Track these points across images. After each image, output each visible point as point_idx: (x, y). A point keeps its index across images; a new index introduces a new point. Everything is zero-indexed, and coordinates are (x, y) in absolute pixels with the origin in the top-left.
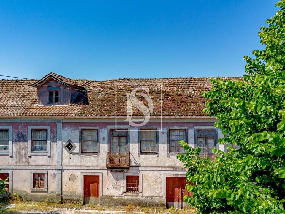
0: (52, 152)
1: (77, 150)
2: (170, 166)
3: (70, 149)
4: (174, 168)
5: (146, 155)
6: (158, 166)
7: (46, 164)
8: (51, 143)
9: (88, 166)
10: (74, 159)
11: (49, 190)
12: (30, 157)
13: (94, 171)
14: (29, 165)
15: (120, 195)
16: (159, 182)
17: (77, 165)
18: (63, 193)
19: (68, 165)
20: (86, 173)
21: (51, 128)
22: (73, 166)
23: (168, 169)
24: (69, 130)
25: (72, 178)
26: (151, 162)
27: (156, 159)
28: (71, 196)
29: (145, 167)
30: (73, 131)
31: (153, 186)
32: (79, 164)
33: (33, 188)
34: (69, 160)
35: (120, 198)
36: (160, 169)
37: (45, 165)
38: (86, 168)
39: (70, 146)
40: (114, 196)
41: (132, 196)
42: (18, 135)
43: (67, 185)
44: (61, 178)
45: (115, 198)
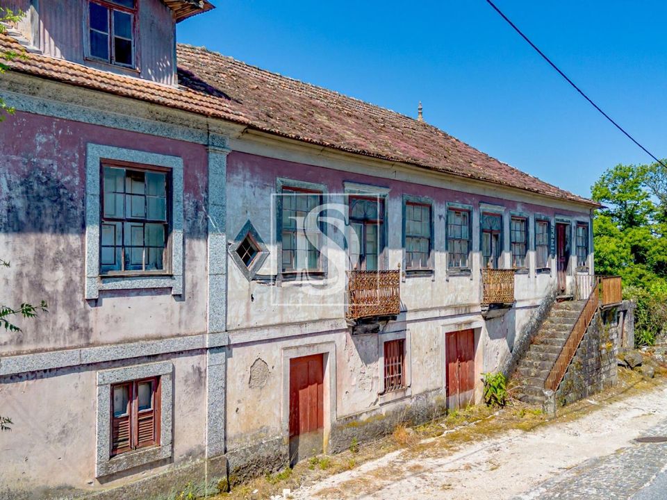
0: (189, 275)
1: (270, 266)
2: (450, 304)
3: (247, 261)
4: (456, 307)
5: (415, 279)
6: (433, 306)
7: (166, 332)
8: (187, 241)
9: (301, 324)
10: (261, 299)
11: (177, 446)
12: (95, 302)
13: (315, 340)
14: (88, 345)
15: (373, 407)
16: (435, 350)
17: (271, 322)
18: (229, 447)
19: (244, 325)
20: (297, 347)
21: (186, 166)
22: (261, 328)
23: (449, 313)
24: (248, 183)
25: (257, 376)
26: (424, 296)
27: (430, 288)
28: (254, 449)
29: (416, 311)
30: (258, 190)
31: (426, 362)
32: (277, 320)
34: (248, 304)
35: (373, 413)
36: (437, 314)
37: (161, 338)
38: (296, 331)
39: (247, 250)
40: (361, 415)
41: (395, 401)
42: (26, 183)
43: (242, 410)
44: (221, 383)
45: (364, 418)
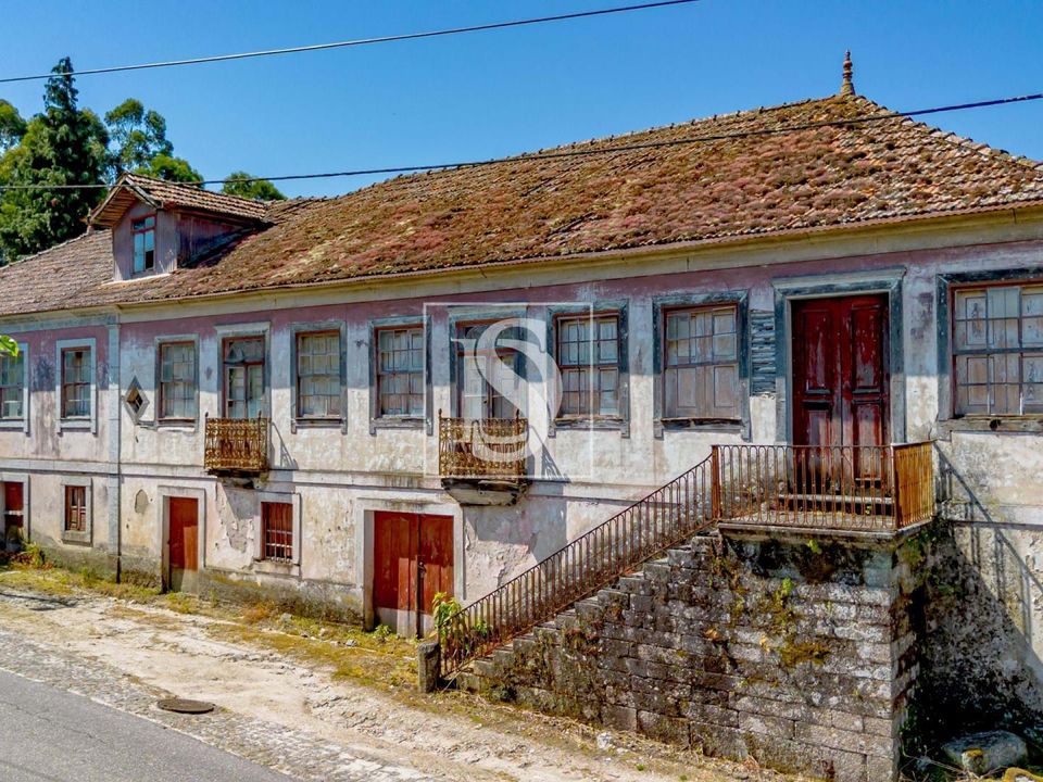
0: (100, 419)
1: (149, 414)
2: (377, 469)
3: (137, 409)
4: (387, 475)
5: (312, 430)
6: (344, 469)
7: (90, 459)
8: (100, 392)
9: (173, 466)
10: (143, 441)
11: (95, 538)
12: (60, 434)
13: (187, 484)
14: (59, 460)
15: (246, 571)
16: (346, 529)
17: (151, 462)
18: (123, 553)
19: (132, 461)
20: (169, 487)
21: (98, 342)
22: (142, 464)
23: (371, 481)
24: (134, 346)
25: (141, 504)
26: (327, 454)
27: (338, 443)
29: (310, 472)
30: (141, 351)
31: (328, 542)
32: (155, 460)
33: (66, 529)
34: (134, 445)
35: (245, 578)
36: (348, 480)
37: (86, 461)
38: (169, 473)
39: (136, 402)
40: (230, 572)
41: (276, 575)
42: (38, 369)
43: (131, 527)
44: (116, 502)
45: (233, 577)
